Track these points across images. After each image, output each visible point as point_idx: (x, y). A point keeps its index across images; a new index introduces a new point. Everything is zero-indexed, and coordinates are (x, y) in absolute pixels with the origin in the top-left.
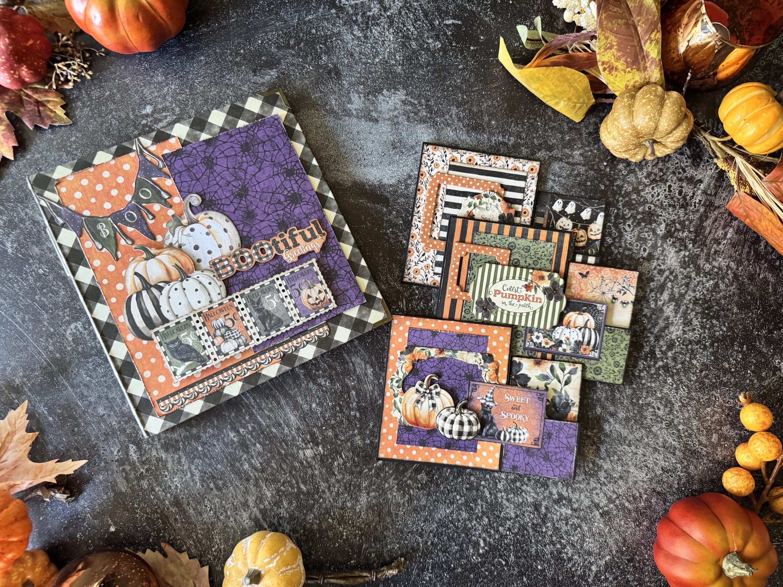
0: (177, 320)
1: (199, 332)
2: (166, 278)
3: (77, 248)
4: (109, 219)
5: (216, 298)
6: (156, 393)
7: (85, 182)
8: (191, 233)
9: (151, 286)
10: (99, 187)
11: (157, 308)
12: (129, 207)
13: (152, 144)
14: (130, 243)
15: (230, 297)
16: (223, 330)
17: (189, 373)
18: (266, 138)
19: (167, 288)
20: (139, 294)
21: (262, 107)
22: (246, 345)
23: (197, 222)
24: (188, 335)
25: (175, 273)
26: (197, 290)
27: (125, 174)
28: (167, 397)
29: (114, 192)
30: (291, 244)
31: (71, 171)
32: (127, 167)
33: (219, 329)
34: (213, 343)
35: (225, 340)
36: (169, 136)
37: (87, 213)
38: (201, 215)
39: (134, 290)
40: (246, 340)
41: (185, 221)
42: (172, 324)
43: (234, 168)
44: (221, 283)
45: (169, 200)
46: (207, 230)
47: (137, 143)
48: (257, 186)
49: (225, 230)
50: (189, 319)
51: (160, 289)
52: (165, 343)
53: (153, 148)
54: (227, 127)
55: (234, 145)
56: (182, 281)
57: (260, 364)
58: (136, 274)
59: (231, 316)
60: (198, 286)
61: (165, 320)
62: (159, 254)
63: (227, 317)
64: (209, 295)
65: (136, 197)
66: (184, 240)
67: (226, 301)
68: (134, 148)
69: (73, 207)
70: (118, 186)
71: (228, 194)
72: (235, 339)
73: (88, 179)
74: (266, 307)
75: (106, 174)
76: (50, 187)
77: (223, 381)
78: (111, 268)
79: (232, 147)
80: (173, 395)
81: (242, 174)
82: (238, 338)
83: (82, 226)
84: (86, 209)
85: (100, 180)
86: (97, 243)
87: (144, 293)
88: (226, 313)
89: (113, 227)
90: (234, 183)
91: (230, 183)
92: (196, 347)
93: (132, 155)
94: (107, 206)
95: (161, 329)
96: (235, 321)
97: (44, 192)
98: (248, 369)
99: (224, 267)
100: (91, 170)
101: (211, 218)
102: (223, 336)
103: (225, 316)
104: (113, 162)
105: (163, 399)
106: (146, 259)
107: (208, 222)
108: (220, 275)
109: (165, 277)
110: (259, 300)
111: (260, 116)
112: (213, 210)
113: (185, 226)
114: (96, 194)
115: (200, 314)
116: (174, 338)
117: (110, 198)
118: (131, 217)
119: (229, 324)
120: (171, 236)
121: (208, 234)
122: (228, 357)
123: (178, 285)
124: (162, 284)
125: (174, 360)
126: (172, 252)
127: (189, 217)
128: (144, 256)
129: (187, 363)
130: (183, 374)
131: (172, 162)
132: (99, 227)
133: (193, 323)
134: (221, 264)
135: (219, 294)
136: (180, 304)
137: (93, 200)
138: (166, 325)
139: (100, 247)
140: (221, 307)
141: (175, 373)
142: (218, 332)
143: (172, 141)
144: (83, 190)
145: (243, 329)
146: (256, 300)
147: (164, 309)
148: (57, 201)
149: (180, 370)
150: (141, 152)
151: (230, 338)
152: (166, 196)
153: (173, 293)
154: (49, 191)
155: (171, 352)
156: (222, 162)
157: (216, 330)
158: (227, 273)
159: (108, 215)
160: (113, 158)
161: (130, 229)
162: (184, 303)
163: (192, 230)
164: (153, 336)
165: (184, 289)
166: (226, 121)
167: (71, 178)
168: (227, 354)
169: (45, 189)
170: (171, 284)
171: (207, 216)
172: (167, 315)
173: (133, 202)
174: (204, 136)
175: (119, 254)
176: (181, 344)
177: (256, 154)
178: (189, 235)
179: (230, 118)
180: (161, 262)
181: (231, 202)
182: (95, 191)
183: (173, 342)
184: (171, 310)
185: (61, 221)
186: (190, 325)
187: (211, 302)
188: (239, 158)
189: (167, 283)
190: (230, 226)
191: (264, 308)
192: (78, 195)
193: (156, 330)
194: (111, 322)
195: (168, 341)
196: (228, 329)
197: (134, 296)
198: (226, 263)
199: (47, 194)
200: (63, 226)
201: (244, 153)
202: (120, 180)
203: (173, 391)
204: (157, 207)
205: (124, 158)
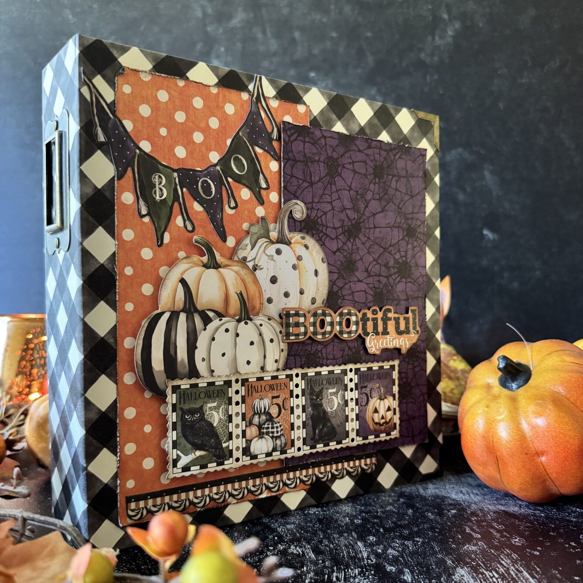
0: (211, 380)
1: (233, 409)
2: (220, 309)
3: (107, 194)
4: (175, 175)
5: (271, 366)
6: (130, 484)
7: (163, 96)
8: (276, 256)
9: (196, 310)
10: (180, 117)
11: (192, 347)
12: (209, 171)
13: (275, 97)
14: (190, 228)
15: (288, 372)
16: (264, 417)
17: (195, 470)
18: (403, 173)
19: (216, 322)
20: (174, 315)
21: (413, 129)
22: (283, 452)
23: (289, 243)
24: (216, 408)
25: (235, 304)
26: (252, 343)
27: (224, 118)
28: (144, 497)
29: (198, 137)
30: (380, 329)
31: (152, 67)
32: (230, 109)
33: (259, 414)
34: (244, 432)
35: (261, 435)
36: (298, 100)
37: (146, 146)
38: (296, 237)
39: (169, 306)
40: (286, 444)
41: (274, 235)
42: (202, 383)
43: (357, 192)
44: (283, 346)
45: (263, 193)
46: (295, 261)
47: (258, 82)
48: (372, 230)
49: (316, 273)
50: (228, 383)
51: (207, 320)
52: (181, 409)
53: (274, 104)
54: (367, 131)
55: (368, 162)
56: (239, 321)
57: (285, 484)
58: (183, 281)
59: (279, 401)
60: (256, 338)
61: (194, 372)
62: (226, 266)
63: (275, 401)
64: (265, 357)
65: (224, 161)
66: (263, 261)
67: (282, 375)
68: (251, 87)
69: (129, 125)
70: (206, 130)
71: (338, 225)
72: (272, 437)
73: (170, 94)
74: (324, 405)
75: (198, 103)
76: (108, 72)
77: (231, 495)
78: (147, 254)
79: (365, 162)
80: (154, 495)
81: (362, 206)
82: (277, 438)
83: (130, 164)
84: (148, 139)
85: (187, 107)
86: (142, 202)
87: (183, 317)
88: (276, 394)
89: (176, 190)
90: (349, 212)
91: (345, 209)
92: (220, 431)
93: (245, 96)
94: (180, 152)
95: (185, 384)
96: (283, 411)
97: (94, 76)
98: (268, 488)
99: (297, 325)
100: (181, 83)
101: (306, 247)
102: (260, 427)
103: (273, 397)
104: (214, 91)
105: (138, 498)
106: (206, 266)
107: (300, 250)
108: (288, 335)
109: (219, 305)
110: (321, 391)
111: (405, 139)
112: (313, 236)
113: (273, 243)
114: (171, 124)
115: (245, 382)
116: (197, 405)
117: (189, 143)
118: (207, 189)
119: (274, 411)
120: (249, 247)
121: (294, 267)
122: (254, 461)
123: (231, 325)
124: (211, 314)
125: (183, 441)
126: (243, 272)
127: (281, 232)
128: (205, 259)
129: (198, 453)
130: (186, 469)
131: (292, 139)
132: (156, 179)
133: (231, 392)
134: (296, 319)
135: (276, 361)
136: (223, 355)
137: (163, 132)
138: (193, 381)
139: (144, 211)
140: (274, 382)
141: (175, 463)
142: (256, 420)
143: (301, 108)
144: (156, 106)
145: (288, 427)
146: (317, 390)
147: (200, 354)
148: (109, 101)
149: (184, 460)
150: (258, 99)
151: (267, 433)
152: (264, 185)
153: (220, 335)
154: (104, 77)
155: (184, 426)
156: (347, 174)
157: (255, 414)
158: (297, 335)
159: (176, 167)
160: (217, 85)
161: (197, 207)
162: (229, 355)
163: (278, 252)
164: (169, 391)
165: (237, 335)
166: (370, 122)
167: (146, 78)
168: (255, 457)
169: (100, 71)
170: (224, 319)
171: (303, 241)
172: (201, 366)
173: (218, 168)
174: (339, 127)
175: (167, 238)
176: (202, 418)
177: (387, 187)
178: (271, 257)
179: (376, 121)
180: (223, 280)
181: (337, 238)
182: (172, 118)
183: (192, 412)
184: (207, 360)
185: (101, 138)
186: (225, 393)
187: (263, 369)
188: (367, 182)
189: (220, 315)
190: (323, 269)
191: (321, 405)
192: (145, 110)
193: (176, 382)
194: (111, 341)
195: (186, 407)
196: (270, 419)
197: (167, 316)
198: (302, 320)
199: (99, 81)
200: (101, 146)
201: (375, 178)
202: (214, 123)
203: (157, 489)
204: (245, 194)
205: (232, 94)
